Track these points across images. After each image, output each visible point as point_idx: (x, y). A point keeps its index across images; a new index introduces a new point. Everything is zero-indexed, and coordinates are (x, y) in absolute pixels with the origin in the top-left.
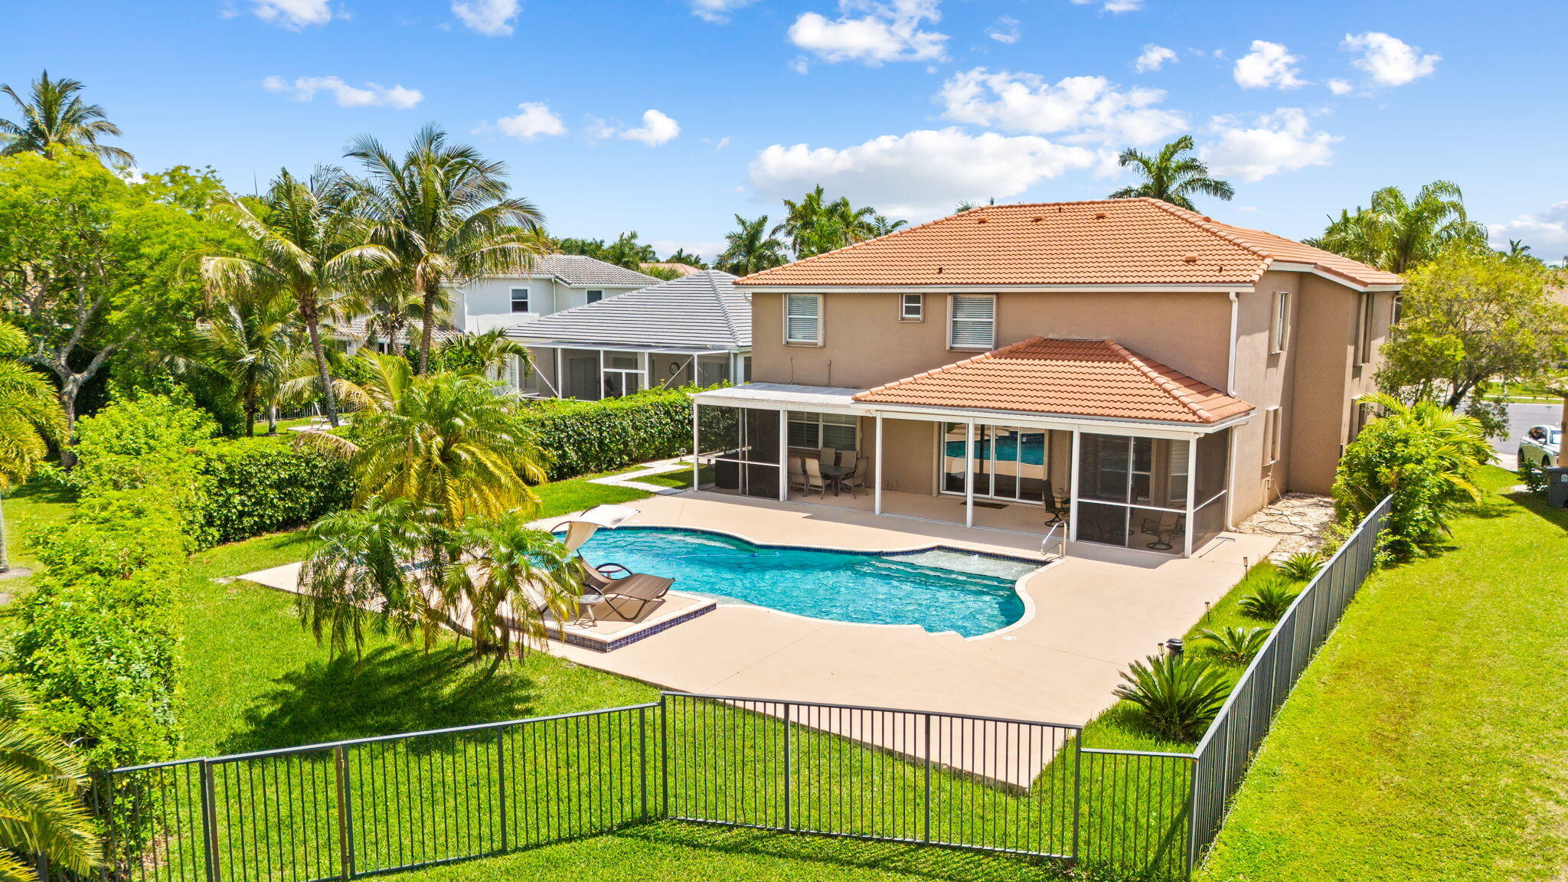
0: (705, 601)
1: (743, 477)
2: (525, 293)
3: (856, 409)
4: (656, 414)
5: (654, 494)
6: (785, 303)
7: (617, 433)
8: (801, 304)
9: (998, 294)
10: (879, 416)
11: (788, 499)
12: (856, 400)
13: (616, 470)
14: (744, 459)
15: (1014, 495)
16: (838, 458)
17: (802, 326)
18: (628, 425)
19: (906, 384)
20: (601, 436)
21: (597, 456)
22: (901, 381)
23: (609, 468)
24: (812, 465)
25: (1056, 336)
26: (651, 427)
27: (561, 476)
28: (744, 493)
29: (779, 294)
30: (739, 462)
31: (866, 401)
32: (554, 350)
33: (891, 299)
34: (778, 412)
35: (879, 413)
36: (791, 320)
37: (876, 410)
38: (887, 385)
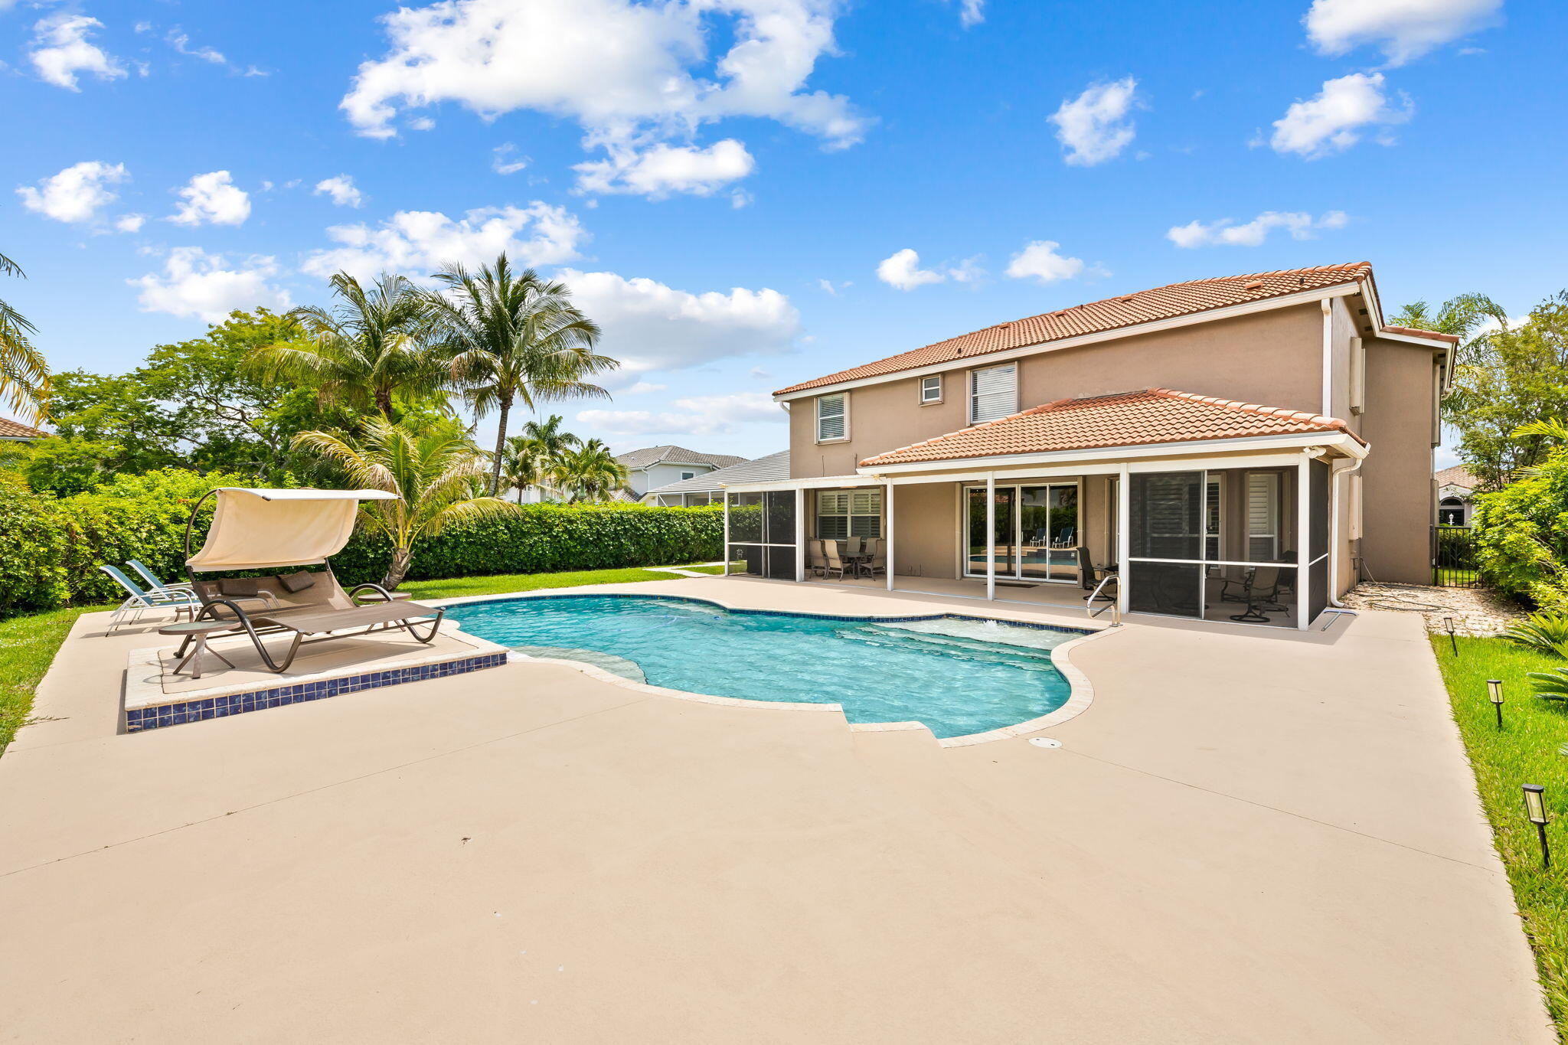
0: (488, 648)
1: (765, 561)
2: (691, 476)
3: (866, 477)
4: (718, 520)
5: (686, 577)
6: (817, 406)
7: (677, 532)
8: (831, 406)
9: (1020, 360)
10: (890, 483)
11: (805, 580)
12: (864, 465)
13: (675, 564)
14: (766, 542)
15: (1045, 577)
16: (863, 546)
17: (832, 425)
18: (688, 526)
19: (918, 447)
20: (660, 532)
21: (656, 551)
22: (913, 445)
23: (668, 563)
24: (831, 546)
25: (1088, 395)
26: (712, 530)
27: (618, 565)
28: (766, 576)
29: (811, 398)
30: (762, 545)
31: (873, 464)
32: (680, 496)
33: (911, 386)
34: (794, 492)
35: (889, 479)
36: (822, 421)
37: (885, 475)
38: (898, 450)
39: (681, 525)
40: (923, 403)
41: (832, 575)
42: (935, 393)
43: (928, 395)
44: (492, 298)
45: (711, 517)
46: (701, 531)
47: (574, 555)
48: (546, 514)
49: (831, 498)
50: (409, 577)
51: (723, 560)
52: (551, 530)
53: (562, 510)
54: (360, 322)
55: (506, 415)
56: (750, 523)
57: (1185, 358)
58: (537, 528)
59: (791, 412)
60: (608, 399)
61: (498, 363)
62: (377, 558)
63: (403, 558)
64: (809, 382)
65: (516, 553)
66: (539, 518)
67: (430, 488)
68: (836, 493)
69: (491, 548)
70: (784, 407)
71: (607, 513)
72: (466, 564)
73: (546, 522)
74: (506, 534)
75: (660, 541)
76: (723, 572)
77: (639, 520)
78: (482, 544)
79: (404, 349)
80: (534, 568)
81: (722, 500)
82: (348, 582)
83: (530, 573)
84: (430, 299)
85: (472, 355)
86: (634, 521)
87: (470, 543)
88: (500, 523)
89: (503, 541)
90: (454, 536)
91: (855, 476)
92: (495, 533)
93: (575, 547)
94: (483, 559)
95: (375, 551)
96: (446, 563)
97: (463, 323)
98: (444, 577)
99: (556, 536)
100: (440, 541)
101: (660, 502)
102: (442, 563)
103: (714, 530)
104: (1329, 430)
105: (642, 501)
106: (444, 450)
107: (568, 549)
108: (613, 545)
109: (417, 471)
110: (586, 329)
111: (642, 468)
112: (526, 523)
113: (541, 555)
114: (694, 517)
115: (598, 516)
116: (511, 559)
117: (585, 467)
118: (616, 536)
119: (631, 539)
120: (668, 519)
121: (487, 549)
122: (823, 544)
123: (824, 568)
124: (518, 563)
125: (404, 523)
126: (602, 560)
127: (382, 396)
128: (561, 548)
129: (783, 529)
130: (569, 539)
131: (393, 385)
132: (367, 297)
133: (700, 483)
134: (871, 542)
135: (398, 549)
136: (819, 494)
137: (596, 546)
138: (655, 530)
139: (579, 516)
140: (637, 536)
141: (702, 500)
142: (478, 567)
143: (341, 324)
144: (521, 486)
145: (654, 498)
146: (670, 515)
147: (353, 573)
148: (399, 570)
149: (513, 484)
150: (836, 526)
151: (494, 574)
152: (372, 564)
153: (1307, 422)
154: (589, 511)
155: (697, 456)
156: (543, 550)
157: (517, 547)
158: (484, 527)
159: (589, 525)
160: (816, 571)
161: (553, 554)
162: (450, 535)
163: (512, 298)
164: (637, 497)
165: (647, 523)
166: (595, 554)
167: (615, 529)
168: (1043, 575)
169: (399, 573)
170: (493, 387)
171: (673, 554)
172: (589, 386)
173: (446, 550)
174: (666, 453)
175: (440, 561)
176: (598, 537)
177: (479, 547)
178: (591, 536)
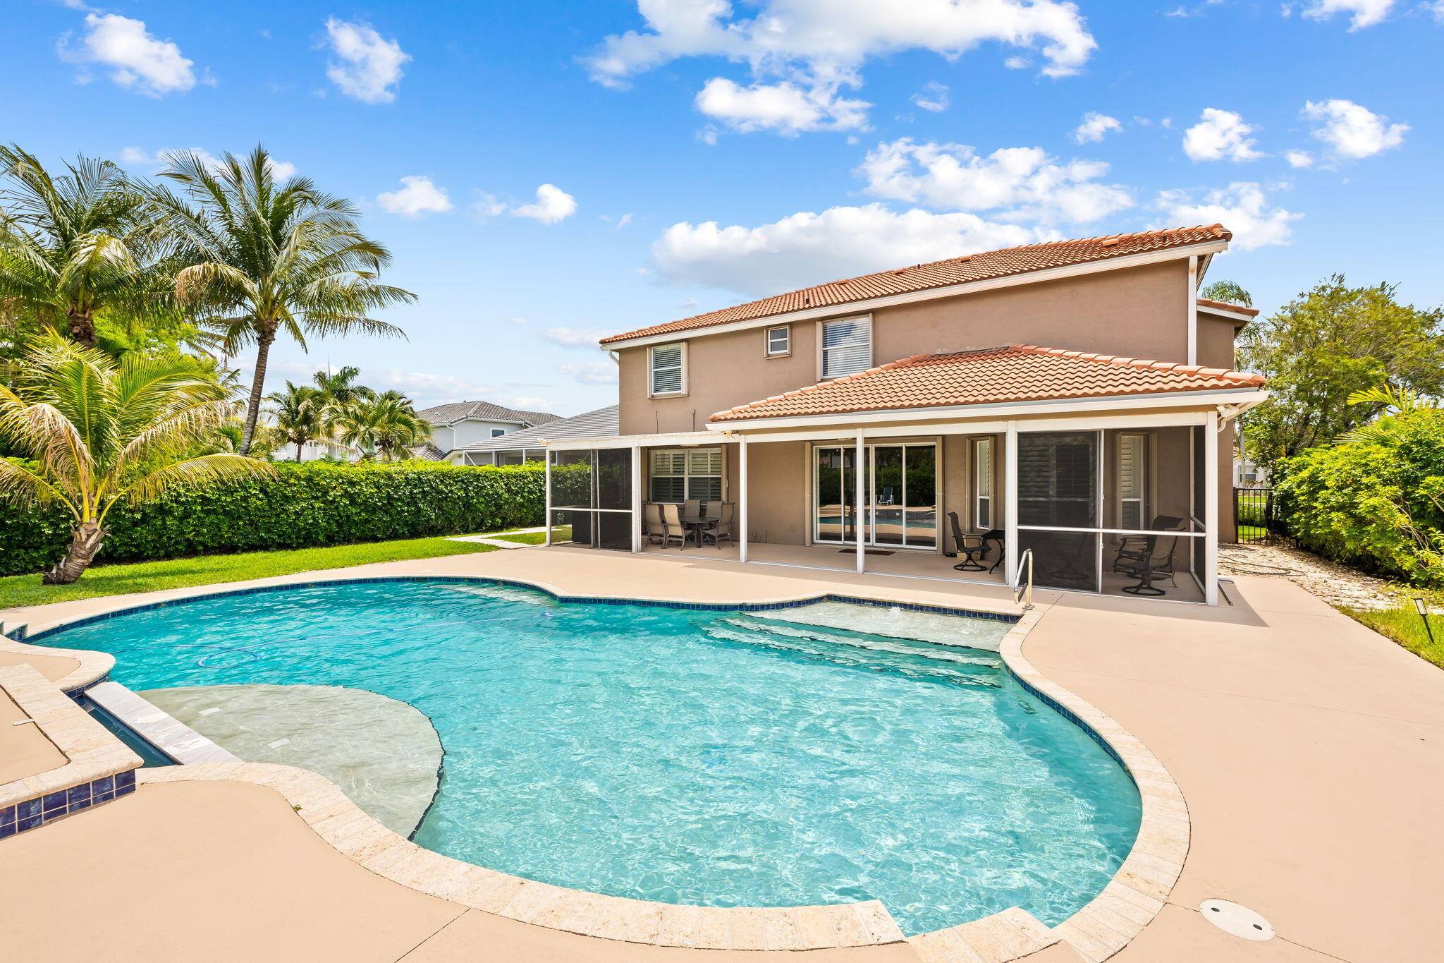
1: (595, 528)
2: (502, 433)
3: (716, 434)
4: (535, 481)
5: (499, 548)
6: (650, 356)
7: (488, 494)
8: (666, 358)
9: (874, 312)
10: (743, 441)
11: (642, 550)
12: (714, 420)
13: (485, 531)
14: (596, 507)
15: (900, 541)
16: (703, 511)
17: (666, 379)
18: (500, 487)
19: (774, 401)
20: (467, 495)
21: (462, 517)
22: (769, 399)
23: (478, 529)
24: (671, 511)
25: (946, 351)
26: (529, 492)
27: (415, 534)
28: (596, 546)
29: (643, 348)
30: (592, 510)
31: (726, 420)
32: (490, 454)
33: (756, 337)
34: (629, 450)
35: (743, 436)
36: (656, 373)
37: (737, 432)
38: (752, 404)
39: (492, 486)
40: (768, 356)
41: (674, 543)
42: (782, 346)
43: (774, 347)
44: (246, 205)
45: (527, 477)
46: (517, 494)
47: (357, 524)
48: (318, 474)
49: (663, 458)
50: (101, 560)
51: (544, 524)
52: (325, 493)
53: (340, 469)
54: (42, 217)
55: (266, 352)
56: (572, 484)
57: (1048, 312)
58: (306, 492)
59: (620, 363)
60: (403, 338)
61: (251, 286)
62: (58, 534)
63: (89, 537)
64: (641, 331)
65: (275, 523)
66: (309, 479)
67: (137, 440)
68: (671, 453)
69: (240, 518)
70: (612, 357)
71: (401, 472)
72: (201, 538)
73: (318, 484)
74: (261, 500)
75: (468, 505)
76: (544, 541)
77: (441, 481)
78: (226, 513)
79: (110, 257)
80: (301, 541)
81: (543, 459)
82: (8, 569)
83: (294, 549)
84: (153, 197)
85: (209, 269)
86: (435, 482)
87: (208, 513)
88: (253, 485)
89: (256, 508)
90: (183, 503)
91: (704, 433)
92: (244, 499)
93: (359, 514)
94: (227, 532)
95: (55, 525)
96: (170, 538)
97: (204, 231)
98: (169, 556)
99: (332, 502)
100: (161, 510)
101: (467, 461)
102: (165, 539)
103: (531, 492)
104: (1249, 386)
105: (445, 460)
106: (157, 388)
107: (348, 517)
108: (408, 511)
109: (114, 416)
110: (373, 252)
111: (447, 424)
112: (290, 485)
113: (312, 524)
114: (507, 477)
115: (389, 476)
116: (268, 531)
117: (375, 419)
118: (413, 499)
119: (431, 503)
120: (478, 480)
121: (233, 519)
122: (662, 508)
123: (662, 536)
124: (279, 536)
125: (92, 488)
126: (395, 529)
127: (78, 318)
128: (339, 515)
129: (616, 492)
130: (351, 505)
131: (96, 305)
132: (55, 184)
133: (513, 441)
134: (712, 506)
135: (81, 523)
136: (653, 453)
137: (387, 513)
138: (462, 493)
139: (363, 477)
140: (440, 500)
141: (514, 458)
142: (220, 543)
143: (11, 217)
144: (300, 441)
145: (460, 456)
146: (479, 475)
147: (17, 555)
148: (83, 552)
149: (290, 439)
150: (671, 487)
151: (244, 551)
152: (50, 542)
153: (1220, 378)
154: (377, 470)
155: (507, 413)
156: (314, 518)
157: (278, 515)
158: (230, 491)
159: (378, 488)
160: (656, 539)
161: (328, 523)
162: (177, 502)
163: (275, 208)
164: (441, 455)
165: (451, 485)
166: (385, 522)
167: (411, 492)
168: (897, 539)
169: (83, 557)
170: (248, 318)
171: (483, 520)
172: (379, 323)
173: (169, 521)
174: (474, 409)
175: (161, 536)
176: (389, 503)
177: (221, 517)
178: (380, 501)
